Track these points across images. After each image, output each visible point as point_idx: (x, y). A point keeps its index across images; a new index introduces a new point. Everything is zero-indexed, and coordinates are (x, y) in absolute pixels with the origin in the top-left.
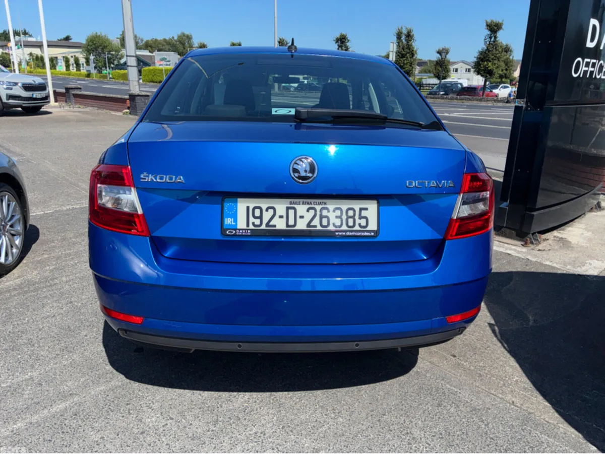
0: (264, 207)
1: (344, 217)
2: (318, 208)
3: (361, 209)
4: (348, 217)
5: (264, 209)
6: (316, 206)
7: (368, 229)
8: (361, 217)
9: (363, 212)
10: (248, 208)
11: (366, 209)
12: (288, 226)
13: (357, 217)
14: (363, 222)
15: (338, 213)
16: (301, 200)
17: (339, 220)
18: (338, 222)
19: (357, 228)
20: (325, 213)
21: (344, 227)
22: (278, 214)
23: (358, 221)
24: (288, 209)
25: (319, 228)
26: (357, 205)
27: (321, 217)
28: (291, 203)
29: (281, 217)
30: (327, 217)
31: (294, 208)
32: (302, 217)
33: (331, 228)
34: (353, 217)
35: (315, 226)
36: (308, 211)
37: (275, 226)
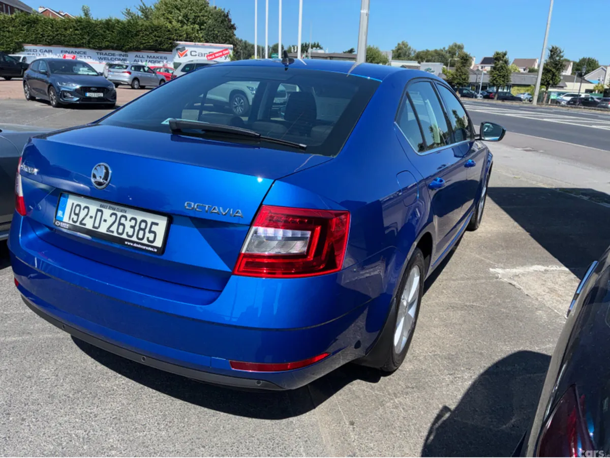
0: (83, 205)
1: (137, 228)
2: (119, 214)
3: (153, 223)
4: (140, 229)
5: (82, 208)
6: (117, 213)
7: (154, 244)
8: (150, 232)
9: (153, 226)
10: (73, 204)
11: (157, 224)
12: (94, 227)
13: (147, 230)
14: (151, 237)
15: (133, 223)
16: (109, 205)
17: (132, 230)
18: (131, 232)
19: (145, 241)
20: (123, 220)
21: (134, 239)
22: (90, 214)
23: (147, 235)
24: (98, 210)
25: (115, 234)
26: (150, 218)
27: (120, 224)
28: (101, 206)
29: (91, 217)
30: (124, 225)
31: (101, 211)
32: (105, 221)
33: (124, 236)
34: (144, 230)
35: (113, 232)
36: (111, 216)
37: (85, 225)
